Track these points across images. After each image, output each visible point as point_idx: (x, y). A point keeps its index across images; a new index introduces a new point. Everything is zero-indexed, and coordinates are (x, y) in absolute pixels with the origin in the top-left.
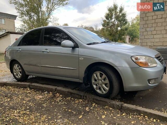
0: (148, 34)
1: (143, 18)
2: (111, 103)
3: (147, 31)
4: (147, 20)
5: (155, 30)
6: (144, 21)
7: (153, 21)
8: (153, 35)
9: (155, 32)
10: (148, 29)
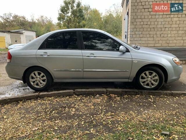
0: (137, 37)
1: (133, 22)
2: (164, 92)
3: (136, 34)
4: (136, 25)
5: (142, 34)
6: (133, 25)
7: (141, 26)
8: (141, 37)
9: (141, 36)
10: (137, 33)
